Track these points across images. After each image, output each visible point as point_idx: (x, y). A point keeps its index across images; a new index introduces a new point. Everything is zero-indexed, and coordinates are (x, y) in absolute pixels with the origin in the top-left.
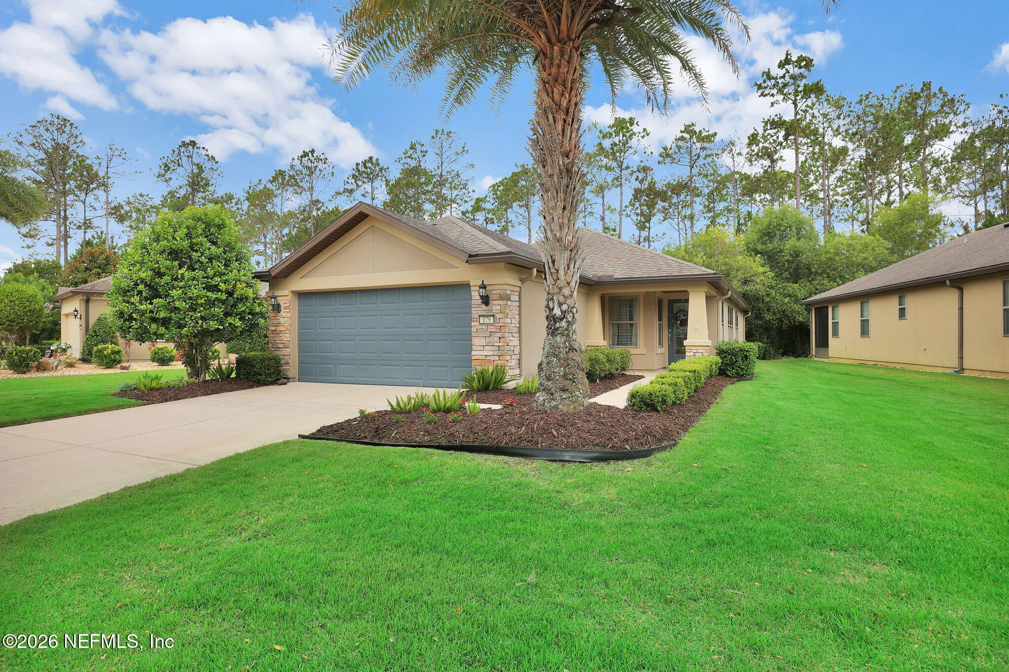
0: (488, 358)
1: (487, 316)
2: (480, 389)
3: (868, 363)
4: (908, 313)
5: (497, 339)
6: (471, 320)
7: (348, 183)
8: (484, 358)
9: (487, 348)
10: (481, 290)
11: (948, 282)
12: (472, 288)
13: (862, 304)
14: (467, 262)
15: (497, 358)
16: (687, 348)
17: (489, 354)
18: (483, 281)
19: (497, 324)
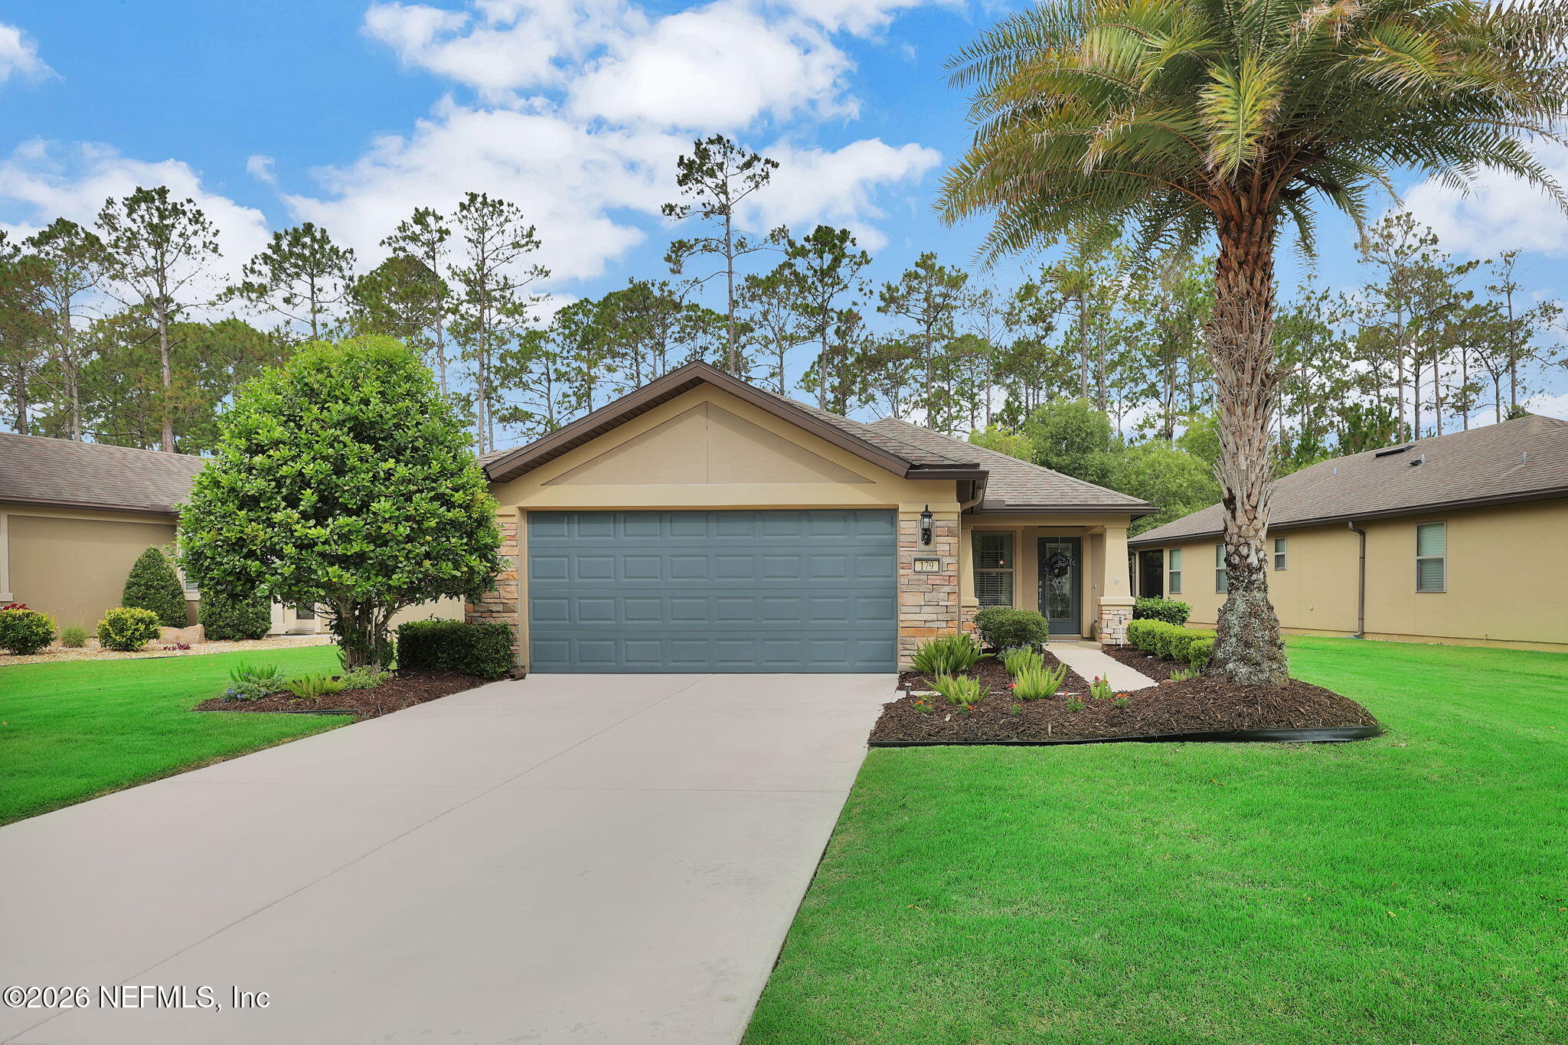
0: (928, 625)
1: (927, 560)
4: (1288, 562)
5: (943, 596)
6: (898, 565)
7: (253, 271)
8: (922, 624)
9: (926, 609)
10: (926, 520)
11: (1350, 524)
12: (901, 517)
14: (906, 477)
15: (944, 624)
16: (1104, 608)
17: (930, 619)
18: (927, 507)
19: (944, 573)
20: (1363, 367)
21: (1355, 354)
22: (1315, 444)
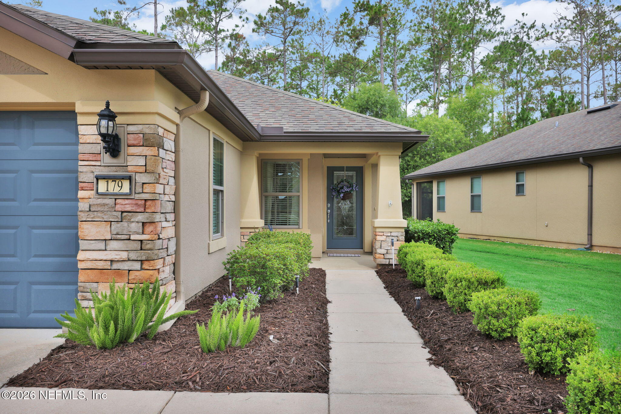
0: (115, 266)
1: (114, 178)
2: (108, 344)
3: (479, 237)
4: (527, 189)
5: (135, 227)
6: (76, 185)
8: (107, 265)
9: (114, 245)
10: (104, 122)
11: (581, 159)
12: (80, 120)
13: (472, 179)
14: (72, 58)
15: (137, 266)
16: (378, 230)
17: (118, 257)
18: (108, 104)
19: (137, 196)
20: (552, 74)
21: (548, 66)
22: (528, 116)
